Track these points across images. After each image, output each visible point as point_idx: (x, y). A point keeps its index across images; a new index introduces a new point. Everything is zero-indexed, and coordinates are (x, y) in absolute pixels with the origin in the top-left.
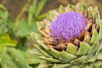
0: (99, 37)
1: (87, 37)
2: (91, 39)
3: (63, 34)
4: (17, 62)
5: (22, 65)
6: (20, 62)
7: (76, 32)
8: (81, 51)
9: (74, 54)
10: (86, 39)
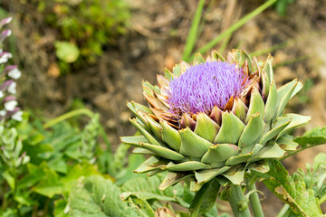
0: (266, 111)
1: (239, 104)
2: (246, 112)
3: (192, 98)
4: (103, 201)
5: (114, 204)
6: (110, 199)
7: (218, 94)
8: (225, 133)
9: (209, 138)
10: (237, 107)
